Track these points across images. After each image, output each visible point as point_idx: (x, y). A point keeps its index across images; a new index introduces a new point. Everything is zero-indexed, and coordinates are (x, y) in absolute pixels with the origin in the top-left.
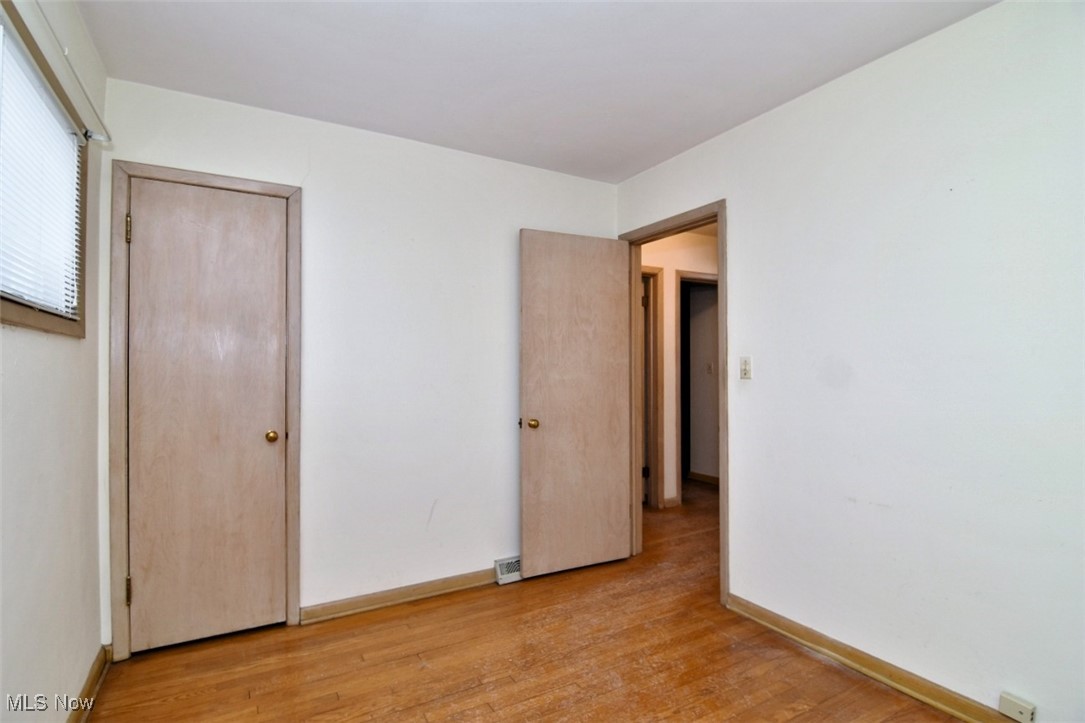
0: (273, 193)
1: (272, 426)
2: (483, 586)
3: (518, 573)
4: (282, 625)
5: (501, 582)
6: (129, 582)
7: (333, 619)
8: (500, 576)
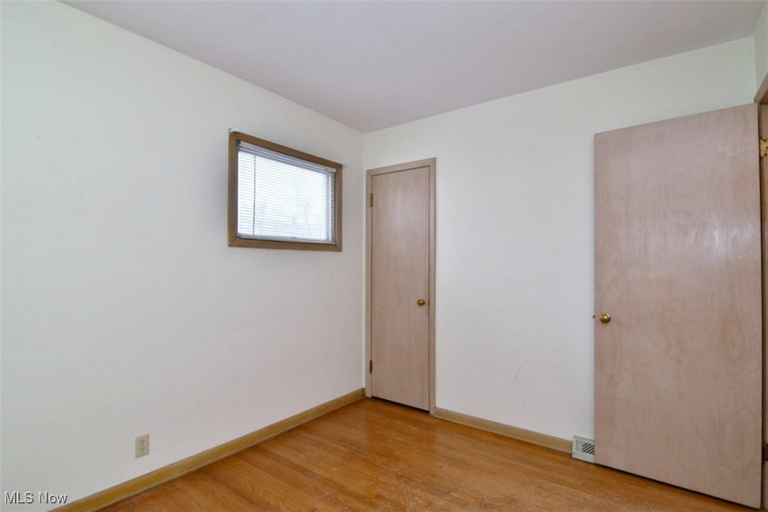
0: (421, 166)
1: (423, 297)
2: (558, 451)
3: (591, 455)
4: (427, 412)
5: (574, 456)
6: (371, 362)
7: (450, 422)
8: (574, 450)
